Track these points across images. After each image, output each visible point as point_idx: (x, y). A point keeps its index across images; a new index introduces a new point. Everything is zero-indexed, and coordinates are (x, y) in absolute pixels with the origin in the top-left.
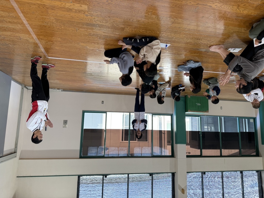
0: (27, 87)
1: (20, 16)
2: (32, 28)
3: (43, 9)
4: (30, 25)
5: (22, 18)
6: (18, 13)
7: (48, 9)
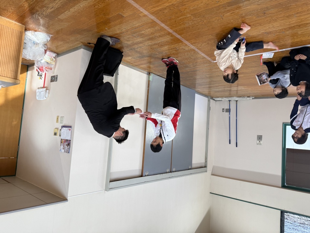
0: (214, 98)
1: (163, 26)
2: (179, 34)
3: (175, 9)
4: (176, 32)
5: (166, 28)
6: (160, 24)
7: (178, 7)
